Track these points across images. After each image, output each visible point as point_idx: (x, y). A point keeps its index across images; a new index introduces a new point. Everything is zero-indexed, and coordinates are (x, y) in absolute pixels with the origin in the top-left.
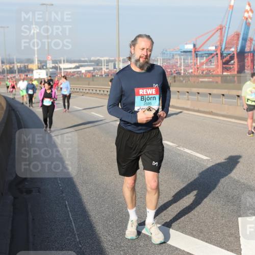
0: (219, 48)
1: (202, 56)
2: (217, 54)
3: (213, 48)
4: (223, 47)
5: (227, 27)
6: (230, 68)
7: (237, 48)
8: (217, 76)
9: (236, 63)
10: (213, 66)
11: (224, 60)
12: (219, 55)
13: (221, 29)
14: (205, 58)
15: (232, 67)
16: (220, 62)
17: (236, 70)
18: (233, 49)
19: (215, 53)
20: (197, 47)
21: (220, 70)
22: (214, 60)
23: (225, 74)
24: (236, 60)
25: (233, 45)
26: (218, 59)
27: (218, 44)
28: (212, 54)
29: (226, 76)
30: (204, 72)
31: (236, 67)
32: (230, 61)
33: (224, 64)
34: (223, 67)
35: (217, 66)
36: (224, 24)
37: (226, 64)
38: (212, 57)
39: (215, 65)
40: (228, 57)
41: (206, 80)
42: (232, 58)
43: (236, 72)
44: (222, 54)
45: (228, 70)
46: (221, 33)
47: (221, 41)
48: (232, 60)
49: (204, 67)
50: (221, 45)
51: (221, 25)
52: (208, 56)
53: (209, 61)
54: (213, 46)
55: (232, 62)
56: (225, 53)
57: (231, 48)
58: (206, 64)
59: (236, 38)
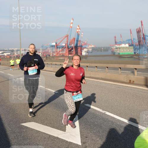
1: (59, 48)
2: (66, 47)
3: (64, 44)
4: (69, 44)
5: (70, 35)
6: (72, 53)
7: (74, 44)
8: (66, 57)
9: (74, 51)
10: (64, 52)
11: (69, 50)
12: (67, 47)
13: (67, 36)
15: (72, 52)
18: (73, 45)
19: (65, 47)
20: (57, 44)
21: (67, 54)
23: (70, 55)
24: (74, 50)
25: (72, 43)
26: (66, 49)
27: (66, 42)
28: (63, 47)
29: (70, 57)
30: (61, 55)
31: (74, 52)
33: (69, 51)
34: (69, 53)
36: (68, 34)
37: (70, 51)
38: (64, 48)
39: (65, 52)
40: (71, 49)
41: (62, 58)
42: (72, 49)
44: (68, 47)
45: (71, 54)
46: (67, 38)
47: (67, 41)
49: (61, 53)
50: (67, 43)
51: (67, 35)
52: (62, 48)
53: (63, 50)
54: (64, 43)
55: (73, 50)
56: (70, 46)
57: (72, 44)
58: (61, 51)
59: (73, 40)
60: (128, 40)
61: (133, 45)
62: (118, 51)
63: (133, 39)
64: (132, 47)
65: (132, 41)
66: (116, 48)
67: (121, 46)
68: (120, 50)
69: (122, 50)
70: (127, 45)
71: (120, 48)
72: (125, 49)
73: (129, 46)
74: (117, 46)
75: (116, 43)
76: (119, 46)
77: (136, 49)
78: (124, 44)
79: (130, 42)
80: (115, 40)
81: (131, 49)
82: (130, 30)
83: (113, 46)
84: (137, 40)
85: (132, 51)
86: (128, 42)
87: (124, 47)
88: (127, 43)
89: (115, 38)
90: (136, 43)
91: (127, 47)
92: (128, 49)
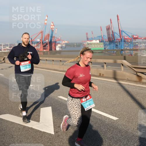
0: (42, 40)
1: (34, 43)
2: (41, 43)
3: (39, 40)
4: (43, 40)
5: (44, 32)
6: (46, 48)
10: (39, 48)
12: (42, 43)
13: (42, 32)
14: (36, 44)
15: (47, 48)
16: (42, 46)
17: (49, 49)
18: (47, 41)
19: (40, 42)
20: (32, 39)
21: (42, 49)
22: (40, 45)
23: (44, 51)
24: (48, 45)
27: (41, 38)
28: (38, 43)
31: (48, 48)
32: (46, 46)
33: (44, 46)
35: (41, 48)
36: (43, 30)
37: (45, 47)
38: (39, 44)
40: (45, 44)
42: (47, 44)
43: (48, 50)
44: (43, 43)
45: (45, 49)
46: (42, 34)
47: (42, 37)
48: (47, 45)
50: (42, 39)
53: (37, 46)
54: (39, 39)
55: (47, 46)
56: (44, 42)
57: (46, 40)
59: (48, 36)
60: (99, 37)
61: (103, 41)
62: (90, 47)
63: (104, 36)
64: (102, 43)
65: (102, 37)
66: (88, 44)
67: (92, 42)
68: (92, 45)
69: (93, 46)
70: (98, 41)
71: (91, 44)
72: (96, 45)
73: (100, 42)
74: (89, 42)
75: (88, 39)
76: (90, 42)
77: (106, 45)
78: (95, 40)
79: (101, 38)
80: (87, 36)
81: (101, 45)
82: (101, 27)
83: (85, 42)
84: (107, 37)
85: (102, 46)
86: (98, 38)
87: (95, 43)
88: (98, 40)
89: (87, 34)
90: (106, 39)
91: (97, 43)
92: (99, 45)
